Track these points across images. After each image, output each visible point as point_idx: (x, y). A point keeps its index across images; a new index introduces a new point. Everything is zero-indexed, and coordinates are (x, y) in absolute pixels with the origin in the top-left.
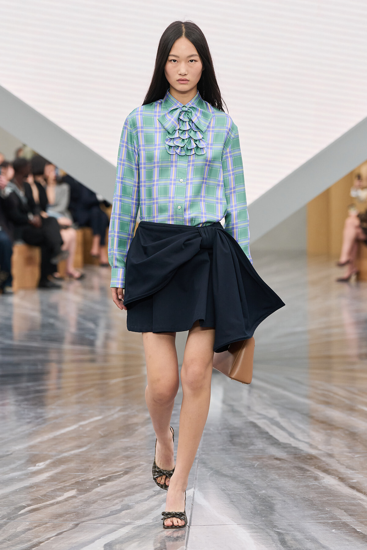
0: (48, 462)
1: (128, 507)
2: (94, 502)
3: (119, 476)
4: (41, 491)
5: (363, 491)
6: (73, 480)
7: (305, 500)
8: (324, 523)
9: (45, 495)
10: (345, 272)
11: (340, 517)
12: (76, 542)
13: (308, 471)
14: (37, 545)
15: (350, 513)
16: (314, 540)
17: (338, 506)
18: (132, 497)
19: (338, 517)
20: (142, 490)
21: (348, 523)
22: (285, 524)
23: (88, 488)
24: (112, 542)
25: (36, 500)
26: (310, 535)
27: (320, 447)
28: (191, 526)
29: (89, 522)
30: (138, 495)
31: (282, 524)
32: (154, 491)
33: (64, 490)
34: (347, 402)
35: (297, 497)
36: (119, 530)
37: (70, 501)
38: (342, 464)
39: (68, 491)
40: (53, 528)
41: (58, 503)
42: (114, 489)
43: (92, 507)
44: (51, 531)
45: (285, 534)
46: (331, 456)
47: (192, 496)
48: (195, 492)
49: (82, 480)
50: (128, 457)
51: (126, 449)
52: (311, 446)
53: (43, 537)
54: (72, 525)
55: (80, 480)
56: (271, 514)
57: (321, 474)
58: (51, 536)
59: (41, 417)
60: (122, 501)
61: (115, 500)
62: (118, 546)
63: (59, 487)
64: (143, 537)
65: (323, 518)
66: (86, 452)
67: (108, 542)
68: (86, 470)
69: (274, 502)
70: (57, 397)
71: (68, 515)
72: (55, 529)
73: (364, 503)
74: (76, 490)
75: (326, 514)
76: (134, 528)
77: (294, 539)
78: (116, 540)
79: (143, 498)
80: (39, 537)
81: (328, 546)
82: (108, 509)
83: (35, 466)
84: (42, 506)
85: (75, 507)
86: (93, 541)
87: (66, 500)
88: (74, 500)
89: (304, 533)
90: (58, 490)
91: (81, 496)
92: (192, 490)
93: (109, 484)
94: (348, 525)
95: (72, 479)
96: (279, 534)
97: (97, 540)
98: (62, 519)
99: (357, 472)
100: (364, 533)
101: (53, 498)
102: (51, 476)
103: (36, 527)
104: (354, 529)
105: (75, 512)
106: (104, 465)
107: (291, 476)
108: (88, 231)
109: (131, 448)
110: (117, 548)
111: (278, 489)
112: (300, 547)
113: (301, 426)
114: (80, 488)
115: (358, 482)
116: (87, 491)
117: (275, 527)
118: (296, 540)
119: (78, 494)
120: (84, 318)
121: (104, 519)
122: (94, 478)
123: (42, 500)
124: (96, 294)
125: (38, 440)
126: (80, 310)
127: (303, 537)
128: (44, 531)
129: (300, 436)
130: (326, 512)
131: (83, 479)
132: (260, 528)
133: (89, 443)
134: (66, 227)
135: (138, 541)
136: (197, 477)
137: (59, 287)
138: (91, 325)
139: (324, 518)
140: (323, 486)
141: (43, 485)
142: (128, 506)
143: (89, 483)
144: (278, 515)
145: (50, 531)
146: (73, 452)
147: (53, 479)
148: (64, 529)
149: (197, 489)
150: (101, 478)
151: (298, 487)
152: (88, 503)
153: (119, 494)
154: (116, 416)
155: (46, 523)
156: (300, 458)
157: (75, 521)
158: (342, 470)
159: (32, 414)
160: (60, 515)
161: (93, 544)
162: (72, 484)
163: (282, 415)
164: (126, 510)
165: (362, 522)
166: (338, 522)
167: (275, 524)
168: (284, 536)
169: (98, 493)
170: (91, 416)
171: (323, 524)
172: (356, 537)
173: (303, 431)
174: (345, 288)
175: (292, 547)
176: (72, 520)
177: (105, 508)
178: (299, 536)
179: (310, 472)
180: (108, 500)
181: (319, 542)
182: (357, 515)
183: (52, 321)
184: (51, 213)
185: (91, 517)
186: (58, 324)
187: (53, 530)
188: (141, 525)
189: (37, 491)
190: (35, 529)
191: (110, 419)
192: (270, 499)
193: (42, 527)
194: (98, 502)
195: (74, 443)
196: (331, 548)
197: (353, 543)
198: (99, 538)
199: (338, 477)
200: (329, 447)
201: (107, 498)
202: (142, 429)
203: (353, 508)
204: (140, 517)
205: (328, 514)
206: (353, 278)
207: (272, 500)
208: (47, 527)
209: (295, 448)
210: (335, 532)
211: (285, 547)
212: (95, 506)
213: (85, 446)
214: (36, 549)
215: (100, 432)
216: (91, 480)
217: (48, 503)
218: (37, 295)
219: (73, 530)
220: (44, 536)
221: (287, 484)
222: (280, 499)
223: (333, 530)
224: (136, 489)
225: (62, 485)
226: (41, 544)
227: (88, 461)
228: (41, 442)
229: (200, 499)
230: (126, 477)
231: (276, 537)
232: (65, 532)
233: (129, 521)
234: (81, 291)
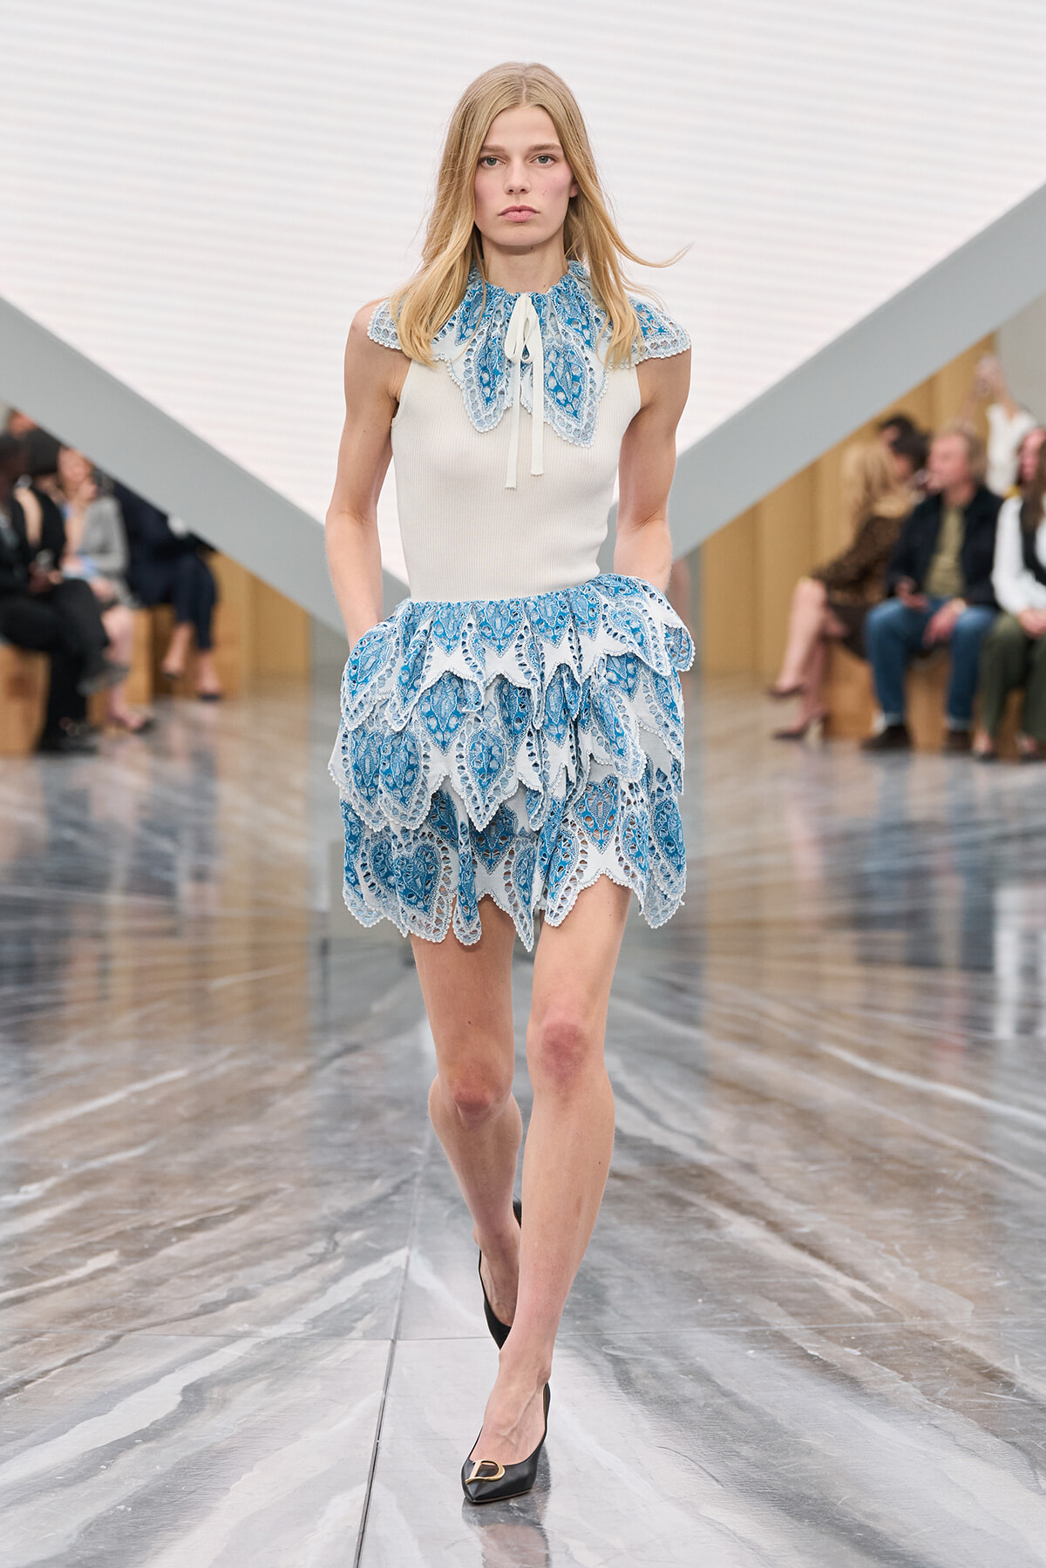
0: (50, 1182)
1: (245, 1295)
2: (162, 1281)
3: (225, 1219)
4: (30, 1256)
5: (826, 1254)
6: (110, 1227)
7: (680, 1276)
8: (726, 1335)
9: (39, 1266)
10: (791, 715)
11: (768, 1320)
12: (112, 1382)
13: (692, 1204)
14: (17, 1388)
15: (792, 1309)
16: (702, 1377)
17: (763, 1291)
18: (256, 1270)
19: (763, 1318)
20: (278, 1254)
21: (787, 1335)
22: (632, 1336)
23: (146, 1246)
24: (203, 1380)
25: (19, 1278)
26: (692, 1364)
27: (722, 1146)
28: (398, 1342)
29: (148, 1331)
30: (271, 1264)
31: (624, 1336)
32: (310, 1255)
33: (87, 1251)
34: (792, 1035)
35: (662, 1269)
36: (223, 1350)
37: (103, 1280)
38: (775, 1189)
39: (97, 1254)
40: (57, 1345)
41: (71, 1284)
42: (212, 1250)
43: (156, 1295)
44: (52, 1353)
45: (630, 1361)
46: (749, 1168)
47: (403, 1266)
48: (412, 1258)
49: (133, 1229)
50: (247, 1171)
51: (244, 1151)
52: (702, 1144)
53: (32, 1368)
54: (107, 1337)
55: (129, 1227)
56: (599, 1311)
57: (723, 1213)
58: (52, 1366)
59: (35, 1072)
60: (230, 1279)
61: (211, 1276)
62: (216, 1393)
63: (76, 1245)
64: (278, 1368)
65: (725, 1323)
66: (144, 1157)
67: (193, 1380)
68: (143, 1203)
69: (606, 1281)
70: (81, 1021)
71: (96, 1315)
72: (62, 1350)
73: (827, 1286)
74: (116, 1252)
75: (733, 1311)
76: (259, 1346)
77: (653, 1373)
78: (212, 1375)
79: (281, 1273)
80: (22, 1369)
81: (736, 1391)
82: (193, 1299)
83: (17, 1192)
84: (32, 1293)
85: (113, 1295)
86: (153, 1379)
87: (93, 1276)
88: (111, 1276)
89: (676, 1358)
90: (73, 1252)
91: (128, 1268)
92: (404, 1252)
93: (199, 1237)
94: (786, 1340)
95: (108, 1224)
96: (616, 1361)
97: (164, 1376)
98: (78, 1324)
99: (812, 1207)
100: (825, 1359)
101: (61, 1271)
102: (56, 1219)
103: (16, 1343)
104: (801, 1348)
105: (112, 1307)
106: (189, 1191)
107: (647, 1218)
108: (165, 615)
109: (256, 1148)
110: (215, 1396)
111: (616, 1249)
112: (666, 1394)
113: (678, 1094)
114: (128, 1247)
115: (813, 1234)
116: (144, 1254)
117: (607, 1343)
118: (657, 1376)
119: (123, 1263)
120: (151, 827)
121: (185, 1323)
122: (162, 1224)
123: (34, 1276)
124: (180, 769)
125: (29, 1127)
126: (142, 807)
127: (673, 1369)
128: (36, 1353)
129: (672, 1119)
130: (733, 1308)
131: (136, 1225)
132: (570, 1347)
133: (152, 1136)
134: (112, 604)
135: (267, 1378)
136: (418, 1219)
137: (90, 751)
138: (165, 845)
139: (729, 1321)
140: (727, 1243)
141: (37, 1239)
142: (246, 1291)
143: (150, 1235)
144: (612, 1313)
145: (49, 1354)
146: (112, 1159)
147: (58, 1225)
148: (83, 1349)
149: (415, 1251)
150: (180, 1224)
151: (666, 1244)
152: (146, 1285)
153: (223, 1263)
154: (221, 1069)
155: (41, 1334)
156: (671, 1172)
157: (113, 1328)
158: (776, 1203)
159: (14, 1065)
160: (77, 1315)
161: (158, 1384)
162: (108, 1238)
163: (631, 1068)
164: (240, 1299)
165: (821, 1332)
166: (764, 1331)
167: (606, 1337)
168: (627, 1366)
169: (170, 1258)
170: (160, 1070)
171: (726, 1337)
172: (806, 1367)
173: (682, 1107)
174: (794, 757)
175: (647, 1392)
176: (105, 1327)
177: (187, 1298)
178: (666, 1365)
179: (693, 1210)
180: (197, 1277)
181: (714, 1382)
182: (809, 1314)
183: (69, 834)
184: (73, 568)
185: (153, 1318)
186: (86, 842)
187: (58, 1351)
188: (275, 1339)
189: (23, 1254)
190: (13, 1349)
191: (205, 1077)
192: (595, 1274)
193: (31, 1343)
194: (172, 1281)
195: (116, 1137)
196: (743, 1395)
197: (798, 1383)
198: (169, 1370)
199: (763, 1218)
200: (746, 1147)
201: (193, 1273)
202: (285, 1103)
203: (801, 1296)
204: (274, 1319)
205: (737, 1311)
206: (815, 731)
207: (602, 1277)
208: (43, 1344)
209: (663, 1150)
210: (754, 1356)
211: (629, 1393)
212: (163, 1291)
213: (142, 1143)
214: (15, 1398)
215: (181, 1110)
216: (156, 1227)
217: (47, 1284)
218: (37, 771)
219: (108, 1351)
220: (36, 1366)
221: (637, 1236)
222: (620, 1274)
223: (751, 1352)
224: (266, 1249)
225: (83, 1239)
226: (27, 1387)
227: (147, 1180)
228: (35, 1135)
229: (423, 1275)
230: (243, 1220)
231: (608, 1367)
232: (87, 1358)
233: (246, 1327)
234: (145, 760)
